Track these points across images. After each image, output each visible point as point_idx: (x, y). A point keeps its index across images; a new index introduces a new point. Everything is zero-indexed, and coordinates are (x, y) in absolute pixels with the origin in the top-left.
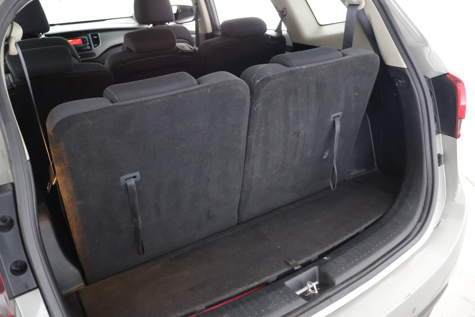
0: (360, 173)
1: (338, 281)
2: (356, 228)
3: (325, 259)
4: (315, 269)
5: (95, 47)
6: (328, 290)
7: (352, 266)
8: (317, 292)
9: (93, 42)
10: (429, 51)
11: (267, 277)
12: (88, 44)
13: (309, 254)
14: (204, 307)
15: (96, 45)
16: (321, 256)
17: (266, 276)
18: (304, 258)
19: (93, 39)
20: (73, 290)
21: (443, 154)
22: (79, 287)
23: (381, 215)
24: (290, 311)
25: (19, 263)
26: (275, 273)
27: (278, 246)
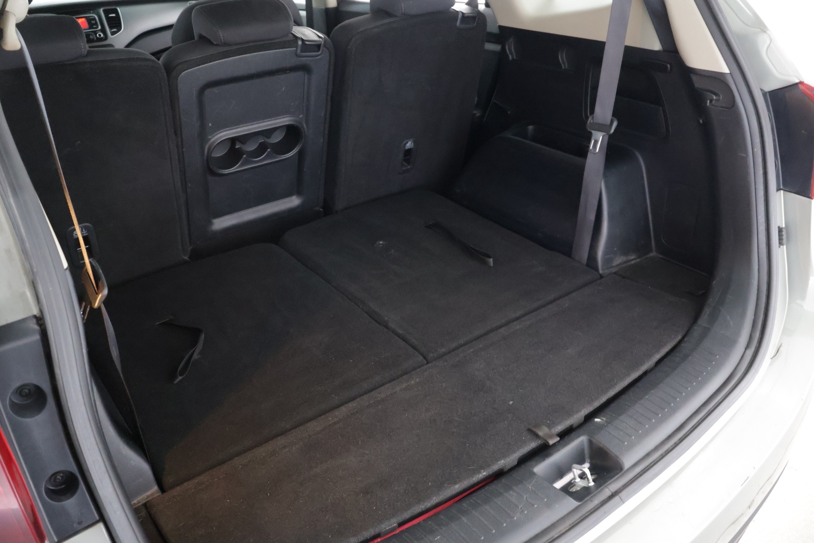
0: (627, 261)
1: (628, 461)
2: (642, 364)
3: (597, 422)
4: (582, 441)
5: (113, 33)
6: (612, 480)
7: (647, 433)
8: (592, 484)
9: (109, 24)
10: (768, 42)
11: (502, 461)
12: (100, 27)
13: (569, 414)
14: (395, 525)
15: (115, 30)
16: (589, 417)
17: (500, 459)
18: (561, 422)
19: (108, 19)
20: (139, 502)
21: (784, 226)
22: (148, 497)
23: (680, 337)
24: (552, 522)
25: (62, 475)
26: (514, 452)
27: (509, 401)
